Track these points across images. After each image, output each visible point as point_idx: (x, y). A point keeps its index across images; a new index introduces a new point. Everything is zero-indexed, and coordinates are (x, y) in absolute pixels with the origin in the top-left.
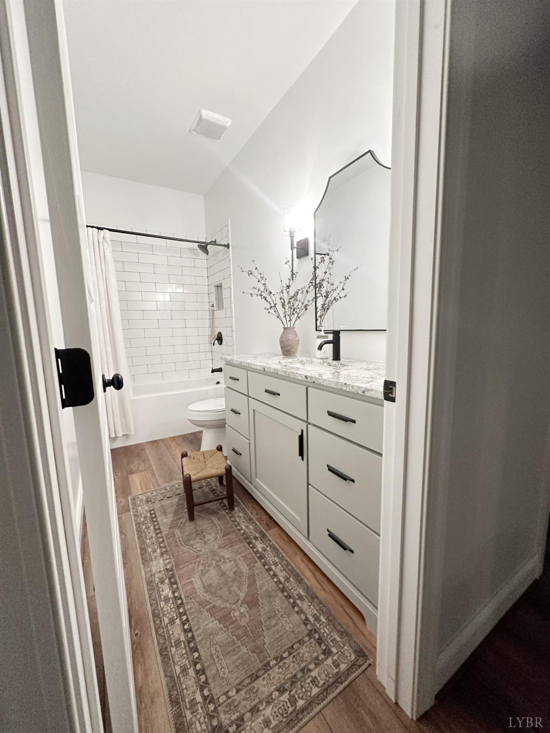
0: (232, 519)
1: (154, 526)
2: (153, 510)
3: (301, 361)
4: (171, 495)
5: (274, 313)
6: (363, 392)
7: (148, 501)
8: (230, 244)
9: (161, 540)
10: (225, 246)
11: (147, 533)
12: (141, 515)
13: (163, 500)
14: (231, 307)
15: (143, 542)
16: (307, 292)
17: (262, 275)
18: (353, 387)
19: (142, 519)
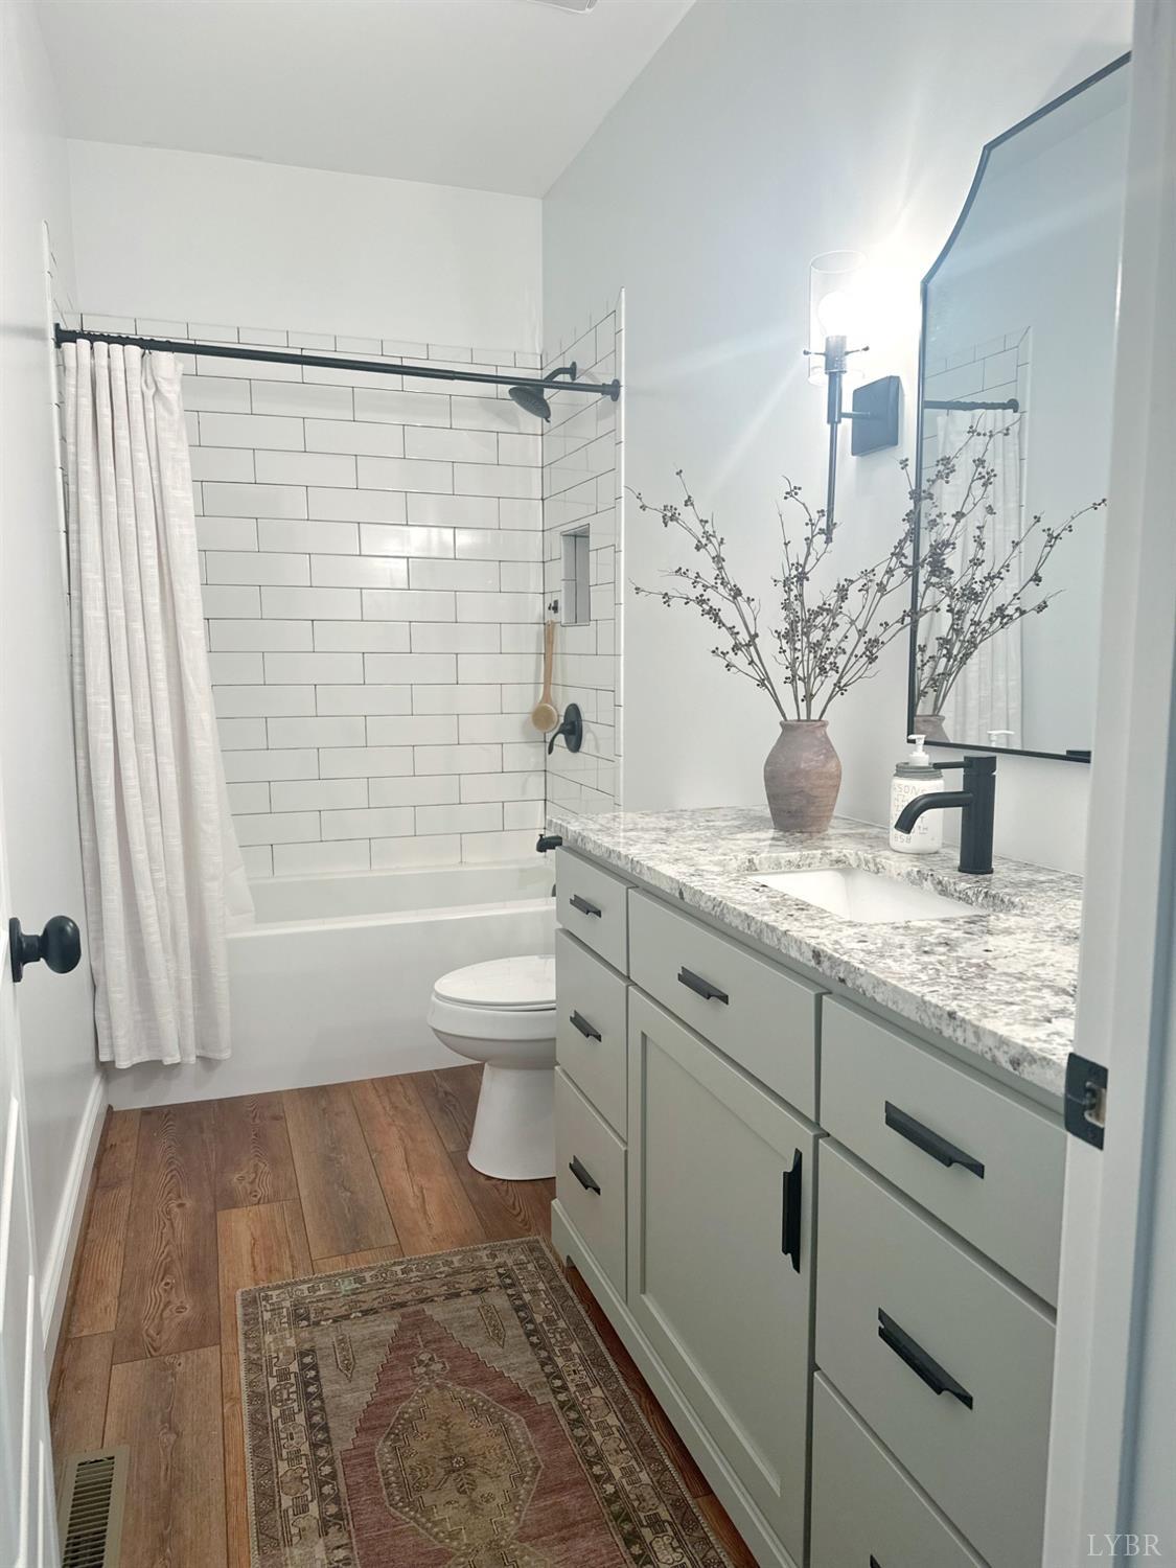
0: (579, 1432)
1: (309, 1417)
2: (312, 1351)
3: (838, 861)
4: (376, 1304)
5: (750, 670)
6: (1016, 1063)
7: (298, 1315)
8: (623, 383)
9: (327, 1470)
10: (602, 389)
11: (283, 1435)
12: (270, 1366)
13: (346, 1317)
14: (615, 619)
15: (265, 1469)
16: (882, 588)
17: (708, 527)
18: (978, 1032)
19: (273, 1382)
